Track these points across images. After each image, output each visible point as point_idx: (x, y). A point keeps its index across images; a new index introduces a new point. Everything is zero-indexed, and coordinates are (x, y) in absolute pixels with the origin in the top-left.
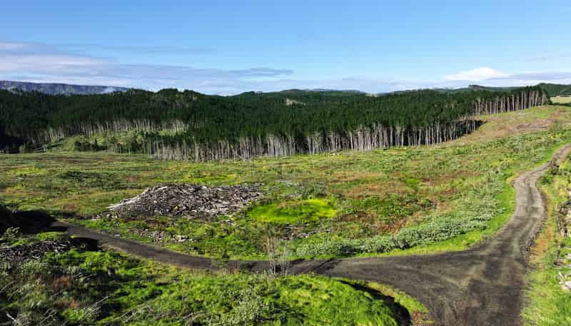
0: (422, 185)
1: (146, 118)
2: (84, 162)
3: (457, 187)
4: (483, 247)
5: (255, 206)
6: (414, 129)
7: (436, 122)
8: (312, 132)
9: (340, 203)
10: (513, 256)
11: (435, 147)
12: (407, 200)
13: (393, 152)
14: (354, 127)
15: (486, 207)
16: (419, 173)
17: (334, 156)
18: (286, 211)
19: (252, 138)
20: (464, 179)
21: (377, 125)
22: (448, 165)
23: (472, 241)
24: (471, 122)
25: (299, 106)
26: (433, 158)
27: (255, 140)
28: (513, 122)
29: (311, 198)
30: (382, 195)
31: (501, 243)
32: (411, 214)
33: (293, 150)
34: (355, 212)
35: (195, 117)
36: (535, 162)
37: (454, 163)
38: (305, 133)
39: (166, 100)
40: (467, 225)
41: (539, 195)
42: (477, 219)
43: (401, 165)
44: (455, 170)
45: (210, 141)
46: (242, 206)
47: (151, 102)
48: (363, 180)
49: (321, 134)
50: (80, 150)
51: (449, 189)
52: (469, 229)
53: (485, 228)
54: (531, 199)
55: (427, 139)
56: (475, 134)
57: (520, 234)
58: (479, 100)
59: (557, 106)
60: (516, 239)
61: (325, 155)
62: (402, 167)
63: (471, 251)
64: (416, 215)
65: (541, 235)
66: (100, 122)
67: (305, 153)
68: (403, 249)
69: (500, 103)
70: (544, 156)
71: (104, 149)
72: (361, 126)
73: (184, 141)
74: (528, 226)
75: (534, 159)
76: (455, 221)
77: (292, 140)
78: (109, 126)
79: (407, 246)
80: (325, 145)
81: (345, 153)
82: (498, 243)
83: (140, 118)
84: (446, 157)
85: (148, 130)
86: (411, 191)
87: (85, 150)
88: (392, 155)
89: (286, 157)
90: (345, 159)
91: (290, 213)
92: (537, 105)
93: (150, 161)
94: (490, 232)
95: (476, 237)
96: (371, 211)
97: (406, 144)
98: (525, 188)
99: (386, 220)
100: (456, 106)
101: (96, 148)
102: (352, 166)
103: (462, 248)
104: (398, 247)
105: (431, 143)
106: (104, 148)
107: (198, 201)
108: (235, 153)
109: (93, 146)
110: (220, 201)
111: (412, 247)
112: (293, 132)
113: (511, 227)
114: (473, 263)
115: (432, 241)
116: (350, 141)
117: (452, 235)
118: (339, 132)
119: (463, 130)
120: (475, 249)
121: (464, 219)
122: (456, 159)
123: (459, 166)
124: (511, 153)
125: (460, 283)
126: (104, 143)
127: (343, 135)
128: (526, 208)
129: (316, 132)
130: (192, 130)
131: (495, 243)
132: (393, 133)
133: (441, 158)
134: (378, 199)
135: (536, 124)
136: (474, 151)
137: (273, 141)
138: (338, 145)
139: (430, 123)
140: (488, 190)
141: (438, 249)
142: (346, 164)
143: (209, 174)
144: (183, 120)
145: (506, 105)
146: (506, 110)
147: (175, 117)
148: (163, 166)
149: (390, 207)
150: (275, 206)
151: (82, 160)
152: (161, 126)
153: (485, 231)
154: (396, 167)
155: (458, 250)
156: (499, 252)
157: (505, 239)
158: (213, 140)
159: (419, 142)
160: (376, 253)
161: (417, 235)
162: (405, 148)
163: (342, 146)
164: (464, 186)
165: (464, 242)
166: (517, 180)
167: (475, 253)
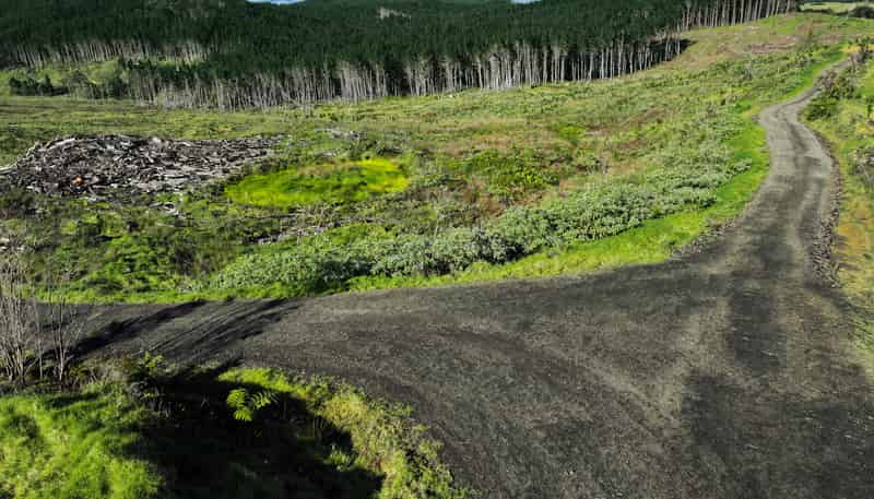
0: (585, 136)
1: (135, 38)
2: (14, 112)
3: (647, 136)
4: (713, 250)
5: (249, 173)
6: (582, 52)
7: (618, 40)
8: (414, 57)
9: (421, 165)
10: (796, 274)
11: (614, 81)
12: (552, 158)
13: (547, 91)
14: (484, 48)
15: (709, 161)
16: (584, 118)
17: (451, 98)
18: (308, 184)
19: (314, 70)
20: (660, 122)
21: (521, 44)
22: (634, 104)
23: (683, 236)
24: (673, 43)
25: (401, 21)
26: (610, 94)
27: (318, 72)
28: (740, 40)
29: (368, 158)
30: (503, 150)
31: (758, 237)
32: (556, 184)
33: (382, 89)
34: (443, 182)
35: (219, 35)
36: (786, 92)
37: (643, 99)
38: (402, 61)
39: (171, 8)
40: (667, 199)
41: (812, 136)
42: (690, 184)
43: (556, 106)
44: (645, 111)
45: (243, 76)
46: (220, 175)
47: (146, 11)
48: (482, 128)
49: (430, 62)
50: (19, 93)
51: (634, 139)
52: (674, 207)
53: (710, 203)
54: (800, 144)
55: (602, 70)
56: (680, 60)
57: (796, 215)
58: (689, 6)
59: (810, 14)
60: (792, 228)
61: (436, 98)
62: (556, 109)
63: (682, 263)
64: (564, 184)
65: (844, 217)
66: (53, 45)
67: (404, 95)
68: (502, 262)
69: (721, 9)
70: (800, 81)
71: (62, 93)
72: (496, 46)
73: (196, 76)
74: (809, 195)
75: (783, 87)
76: (643, 190)
77: (380, 72)
78: (70, 53)
79: (515, 253)
80: (438, 81)
81: (469, 93)
82: (749, 239)
83: (124, 37)
84: (631, 92)
85: (139, 57)
86: (564, 143)
87: (29, 94)
88: (543, 94)
89: (371, 101)
90: (466, 102)
91: (317, 186)
92: (779, 12)
93: (139, 110)
94: (723, 213)
95: (691, 226)
96: (477, 180)
97: (568, 78)
98: (782, 126)
99: (503, 194)
100: (651, 14)
101: (49, 89)
102: (476, 112)
103: (659, 256)
104: (490, 258)
105: (609, 76)
106: (63, 91)
107: (130, 166)
108: (286, 95)
109: (43, 86)
110: (177, 165)
111: (531, 253)
112: (383, 57)
113: (770, 198)
114: (692, 304)
115: (581, 238)
116: (477, 74)
117: (634, 220)
118: (459, 57)
119: (660, 54)
120: (694, 258)
121: (661, 185)
122: (648, 94)
123: (652, 104)
124: (740, 82)
125: (649, 390)
126: (63, 81)
127: (465, 63)
128: (795, 159)
129: (420, 58)
130: (216, 57)
131: (742, 239)
132: (549, 58)
133: (623, 94)
134: (496, 155)
135: (775, 43)
136: (676, 82)
137: (349, 76)
138: (458, 79)
139: (607, 41)
140: (710, 131)
141: (592, 261)
142: (466, 109)
143: (229, 129)
144: (201, 42)
145: (731, 13)
146: (730, 21)
147: (185, 36)
148: (158, 118)
149: (515, 169)
150: (292, 173)
151: (12, 109)
152: (163, 52)
153: (712, 210)
154: (547, 109)
155: (645, 262)
156: (758, 264)
157: (763, 228)
158: (247, 73)
159: (590, 74)
160: (420, 277)
161: (543, 224)
162: (567, 84)
163: (464, 83)
164: (661, 131)
165: (664, 238)
166: (762, 115)
167: (693, 268)
